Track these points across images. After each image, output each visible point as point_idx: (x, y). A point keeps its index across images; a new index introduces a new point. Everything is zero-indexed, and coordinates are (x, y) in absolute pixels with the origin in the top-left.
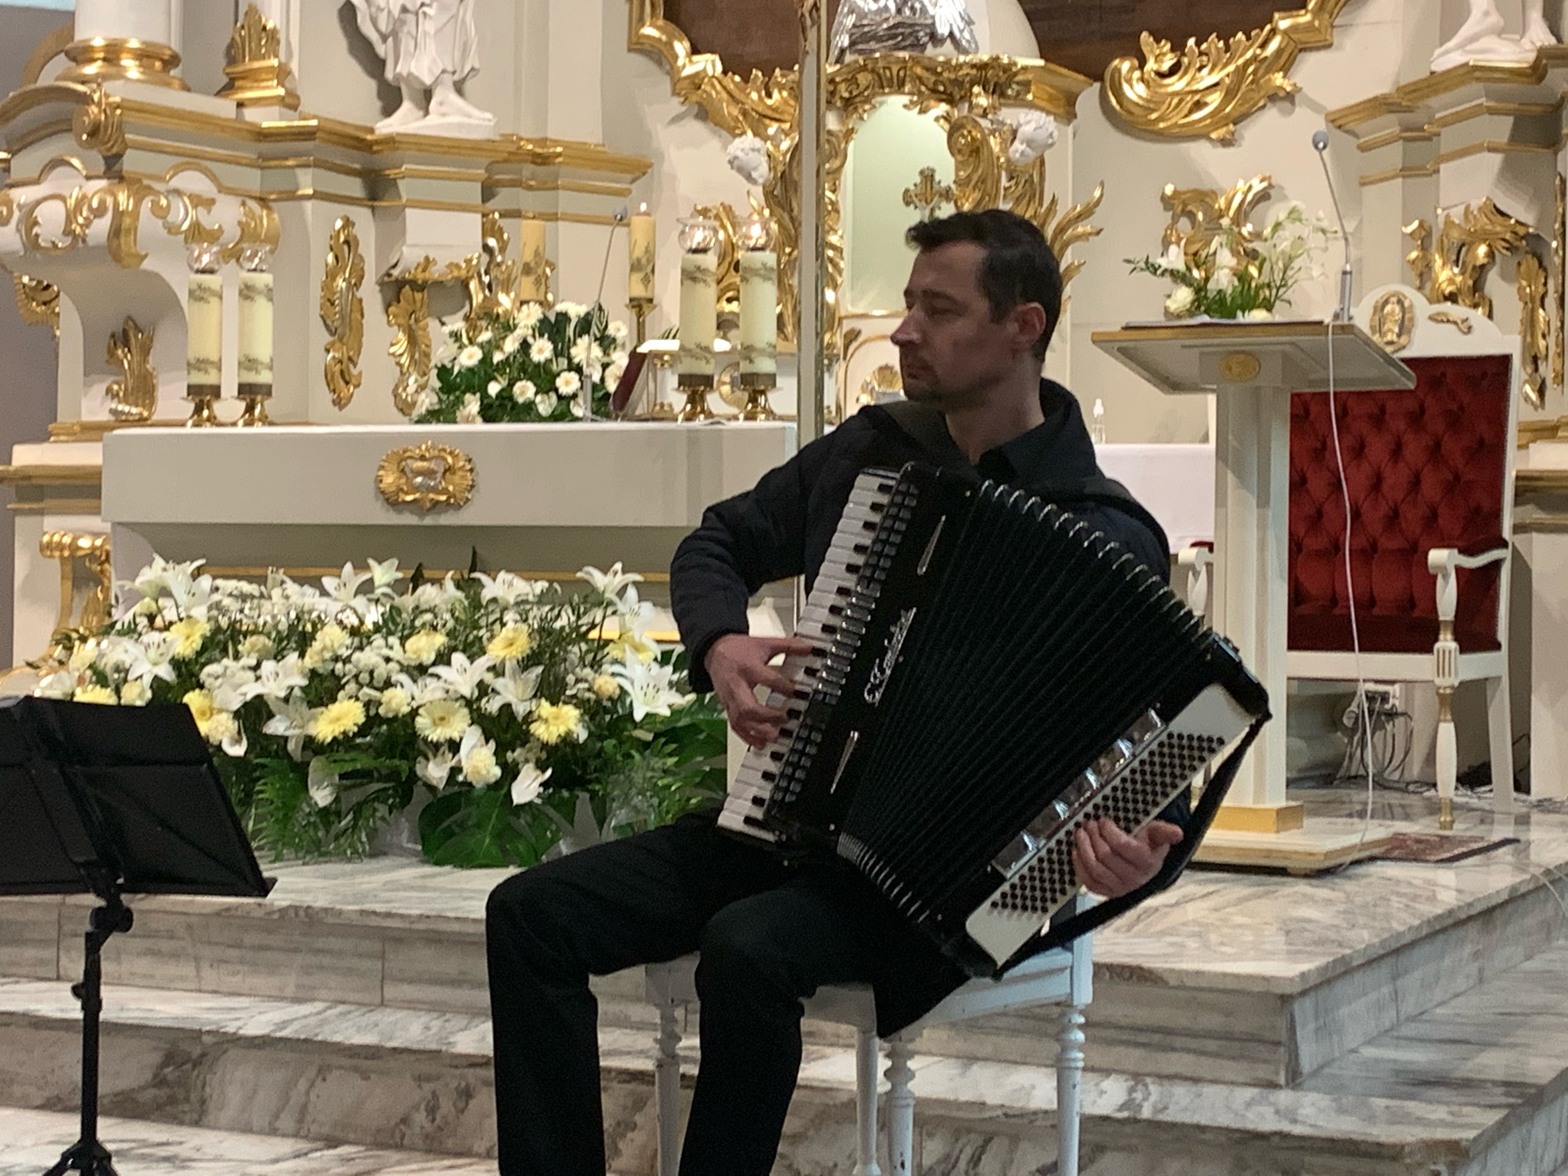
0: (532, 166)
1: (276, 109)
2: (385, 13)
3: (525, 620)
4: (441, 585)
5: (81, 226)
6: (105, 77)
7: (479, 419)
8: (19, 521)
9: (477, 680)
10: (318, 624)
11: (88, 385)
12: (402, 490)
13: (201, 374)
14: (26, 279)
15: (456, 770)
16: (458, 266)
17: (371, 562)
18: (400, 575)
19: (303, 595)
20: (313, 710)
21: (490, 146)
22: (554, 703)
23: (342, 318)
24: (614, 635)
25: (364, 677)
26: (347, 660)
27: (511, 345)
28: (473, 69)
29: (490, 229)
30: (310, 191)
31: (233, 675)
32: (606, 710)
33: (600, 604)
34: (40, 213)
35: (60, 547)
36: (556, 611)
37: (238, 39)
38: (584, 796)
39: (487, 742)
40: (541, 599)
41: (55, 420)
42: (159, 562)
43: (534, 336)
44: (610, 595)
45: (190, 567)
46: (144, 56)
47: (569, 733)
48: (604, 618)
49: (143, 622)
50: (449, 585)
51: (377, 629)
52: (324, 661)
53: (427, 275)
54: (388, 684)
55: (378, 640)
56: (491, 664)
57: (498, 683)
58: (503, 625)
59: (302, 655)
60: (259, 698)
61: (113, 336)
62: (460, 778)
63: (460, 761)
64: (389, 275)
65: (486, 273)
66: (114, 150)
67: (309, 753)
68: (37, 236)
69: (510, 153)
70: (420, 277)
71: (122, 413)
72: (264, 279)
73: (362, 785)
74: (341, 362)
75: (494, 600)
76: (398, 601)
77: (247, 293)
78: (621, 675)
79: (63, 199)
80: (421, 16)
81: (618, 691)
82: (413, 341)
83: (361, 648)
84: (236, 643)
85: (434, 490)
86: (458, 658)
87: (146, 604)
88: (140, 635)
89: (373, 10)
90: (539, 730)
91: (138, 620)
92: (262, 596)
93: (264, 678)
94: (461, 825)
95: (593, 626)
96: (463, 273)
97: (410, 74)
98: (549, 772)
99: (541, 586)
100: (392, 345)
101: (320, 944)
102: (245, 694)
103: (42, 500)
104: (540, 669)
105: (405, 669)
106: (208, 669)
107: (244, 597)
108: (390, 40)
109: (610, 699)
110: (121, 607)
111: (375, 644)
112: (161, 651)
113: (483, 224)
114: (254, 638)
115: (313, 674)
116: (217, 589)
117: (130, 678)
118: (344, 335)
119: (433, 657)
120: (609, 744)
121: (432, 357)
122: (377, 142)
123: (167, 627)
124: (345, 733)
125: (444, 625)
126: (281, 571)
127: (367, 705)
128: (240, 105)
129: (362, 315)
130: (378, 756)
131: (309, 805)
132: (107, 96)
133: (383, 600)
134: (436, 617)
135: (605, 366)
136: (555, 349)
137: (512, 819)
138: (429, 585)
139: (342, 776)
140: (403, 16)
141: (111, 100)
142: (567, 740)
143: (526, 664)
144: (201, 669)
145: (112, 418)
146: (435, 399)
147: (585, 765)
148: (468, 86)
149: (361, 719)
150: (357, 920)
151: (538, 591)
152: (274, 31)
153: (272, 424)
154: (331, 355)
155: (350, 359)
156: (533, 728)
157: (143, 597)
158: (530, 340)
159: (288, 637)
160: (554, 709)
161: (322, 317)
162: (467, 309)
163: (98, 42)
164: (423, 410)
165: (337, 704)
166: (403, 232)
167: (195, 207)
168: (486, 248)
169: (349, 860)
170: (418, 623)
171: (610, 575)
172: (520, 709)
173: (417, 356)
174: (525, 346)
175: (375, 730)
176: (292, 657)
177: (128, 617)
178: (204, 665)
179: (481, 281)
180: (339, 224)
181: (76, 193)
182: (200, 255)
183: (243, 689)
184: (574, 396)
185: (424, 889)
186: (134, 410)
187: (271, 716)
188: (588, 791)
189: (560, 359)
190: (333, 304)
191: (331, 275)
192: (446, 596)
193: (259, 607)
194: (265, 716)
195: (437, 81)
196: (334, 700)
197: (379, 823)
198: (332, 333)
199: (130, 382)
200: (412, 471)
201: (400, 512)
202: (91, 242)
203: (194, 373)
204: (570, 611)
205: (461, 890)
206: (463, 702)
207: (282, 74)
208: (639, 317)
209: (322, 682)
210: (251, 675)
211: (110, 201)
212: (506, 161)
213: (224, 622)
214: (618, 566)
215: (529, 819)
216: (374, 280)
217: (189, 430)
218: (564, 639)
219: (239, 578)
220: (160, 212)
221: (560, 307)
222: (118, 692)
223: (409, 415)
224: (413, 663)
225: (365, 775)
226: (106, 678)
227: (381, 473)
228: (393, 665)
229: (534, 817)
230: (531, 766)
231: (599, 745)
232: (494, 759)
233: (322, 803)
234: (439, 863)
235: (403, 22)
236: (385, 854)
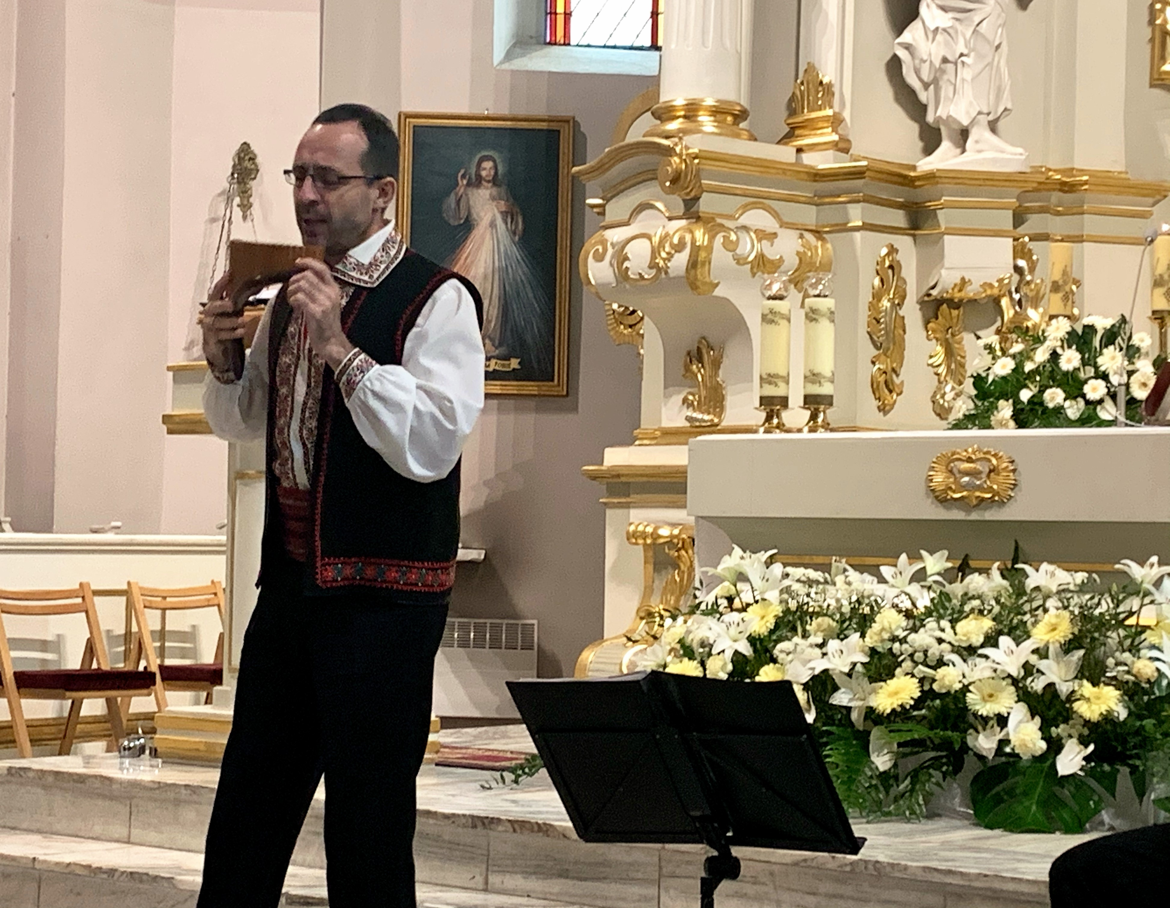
0: (1061, 194)
1: (831, 152)
2: (928, 63)
3: (1066, 608)
4: (988, 574)
5: (664, 260)
6: (685, 132)
7: (1012, 423)
8: (609, 512)
9: (1023, 661)
10: (875, 608)
11: (667, 396)
12: (950, 488)
13: (772, 387)
14: (615, 306)
15: (1004, 742)
16: (991, 286)
17: (924, 553)
18: (949, 565)
19: (863, 582)
20: (873, 685)
21: (1022, 177)
22: (1095, 684)
23: (887, 333)
24: (1152, 622)
25: (919, 656)
26: (903, 641)
27: (1041, 355)
28: (1006, 109)
29: (1020, 251)
30: (860, 223)
31: (803, 651)
32: (1145, 692)
33: (1137, 593)
34: (629, 250)
35: (644, 535)
36: (1096, 600)
37: (798, 93)
38: (1124, 770)
39: (1033, 717)
40: (1082, 589)
41: (639, 427)
42: (737, 551)
43: (1062, 347)
44: (1147, 586)
45: (764, 556)
46: (717, 112)
47: (1110, 712)
48: (1142, 606)
49: (724, 603)
50: (996, 574)
51: (929, 613)
52: (883, 641)
53: (962, 294)
54: (941, 663)
55: (931, 623)
56: (1035, 647)
57: (1042, 665)
58: (1046, 611)
59: (863, 636)
60: (826, 671)
61: (689, 353)
62: (1008, 750)
63: (1008, 734)
64: (929, 295)
65: (1017, 291)
66: (693, 194)
67: (869, 723)
68: (627, 269)
69: (1040, 183)
70: (957, 295)
71: (697, 420)
72: (826, 304)
73: (917, 753)
74: (885, 372)
75: (1037, 589)
76: (949, 588)
77: (812, 316)
78: (1158, 659)
79: (649, 237)
80: (959, 65)
81: (1156, 674)
82: (949, 353)
83: (914, 630)
84: (804, 624)
85: (980, 488)
86: (1005, 641)
87: (724, 588)
88: (721, 614)
89: (917, 62)
90: (1081, 708)
91: (720, 601)
92: (826, 582)
93: (830, 654)
94: (1011, 792)
95: (1131, 614)
96: (996, 292)
97: (949, 117)
98: (1092, 747)
99: (1081, 577)
100: (931, 357)
101: (886, 895)
102: (813, 669)
103: (628, 496)
104: (1082, 652)
105: (956, 650)
106: (780, 646)
107: (810, 583)
108: (932, 87)
109: (1149, 681)
110: (704, 590)
111: (928, 626)
112: (740, 629)
113: (1014, 247)
114: (820, 619)
115: (873, 652)
116: (788, 575)
117: (714, 652)
118: (888, 349)
119: (981, 639)
120: (1149, 723)
121: (967, 367)
122: (918, 178)
123: (744, 609)
124: (902, 706)
125: (990, 611)
126: (844, 560)
127: (922, 681)
128: (799, 150)
129: (904, 331)
130: (932, 728)
131: (871, 769)
132: (687, 148)
133: (934, 586)
134: (983, 604)
135: (1130, 373)
136: (1082, 359)
137: (1057, 789)
138: (977, 574)
139: (900, 745)
140: (943, 66)
141: (690, 151)
142: (1108, 718)
143: (1068, 647)
144: (774, 646)
145: (688, 424)
146: (972, 405)
147: (1125, 742)
148: (1001, 125)
149: (917, 694)
150: (920, 876)
151: (1079, 581)
152: (830, 85)
153: (832, 430)
154: (877, 366)
155: (894, 370)
156: (1076, 706)
157: (722, 581)
158: (1059, 351)
159: (850, 619)
160: (1096, 689)
161: (868, 333)
162: (998, 323)
163: (680, 102)
164: (960, 416)
165: (895, 679)
166: (942, 256)
167: (760, 240)
168: (1018, 269)
169: (908, 821)
170: (967, 608)
171: (1147, 568)
172: (1064, 689)
173: (953, 366)
174: (1055, 356)
175: (929, 702)
176: (855, 637)
177: (710, 599)
178: (777, 642)
179: (1011, 298)
180: (884, 251)
181: (660, 232)
182: (770, 284)
183: (811, 665)
184: (1101, 401)
185: (978, 850)
186: (706, 417)
187: (836, 688)
188: (1129, 766)
189: (1087, 368)
190: (878, 322)
191: (877, 296)
192: (993, 584)
193: (824, 591)
194: (829, 687)
195: (973, 122)
196: (892, 676)
197: (935, 788)
198: (878, 348)
199: (703, 393)
200: (960, 472)
201: (948, 508)
202: (672, 274)
203: (766, 386)
204: (1109, 600)
205: (1015, 853)
206: (1009, 681)
207: (836, 121)
208: (1161, 328)
209: (880, 659)
210: (818, 651)
211: (688, 238)
212: (1035, 190)
213: (793, 605)
214: (1154, 559)
215: (1072, 789)
216: (915, 300)
217: (761, 435)
218: (1104, 625)
219: (806, 566)
220: (730, 246)
221: (1087, 321)
222: (703, 664)
223: (946, 419)
224: (964, 645)
225: (919, 744)
226: (693, 652)
227: (931, 473)
228: (944, 646)
229: (1078, 787)
230: (1074, 740)
231: (1138, 724)
232: (1039, 734)
233: (882, 769)
234: (990, 827)
235: (943, 71)
236: (939, 815)
